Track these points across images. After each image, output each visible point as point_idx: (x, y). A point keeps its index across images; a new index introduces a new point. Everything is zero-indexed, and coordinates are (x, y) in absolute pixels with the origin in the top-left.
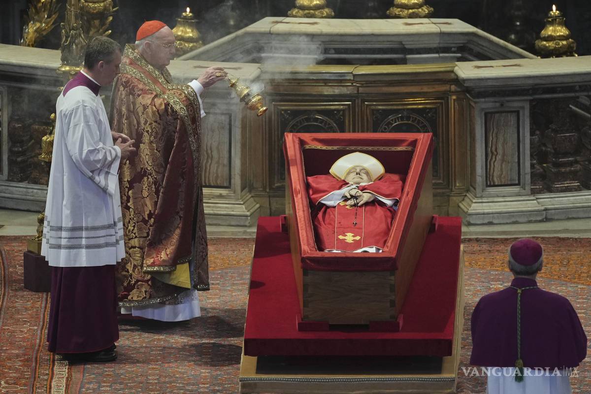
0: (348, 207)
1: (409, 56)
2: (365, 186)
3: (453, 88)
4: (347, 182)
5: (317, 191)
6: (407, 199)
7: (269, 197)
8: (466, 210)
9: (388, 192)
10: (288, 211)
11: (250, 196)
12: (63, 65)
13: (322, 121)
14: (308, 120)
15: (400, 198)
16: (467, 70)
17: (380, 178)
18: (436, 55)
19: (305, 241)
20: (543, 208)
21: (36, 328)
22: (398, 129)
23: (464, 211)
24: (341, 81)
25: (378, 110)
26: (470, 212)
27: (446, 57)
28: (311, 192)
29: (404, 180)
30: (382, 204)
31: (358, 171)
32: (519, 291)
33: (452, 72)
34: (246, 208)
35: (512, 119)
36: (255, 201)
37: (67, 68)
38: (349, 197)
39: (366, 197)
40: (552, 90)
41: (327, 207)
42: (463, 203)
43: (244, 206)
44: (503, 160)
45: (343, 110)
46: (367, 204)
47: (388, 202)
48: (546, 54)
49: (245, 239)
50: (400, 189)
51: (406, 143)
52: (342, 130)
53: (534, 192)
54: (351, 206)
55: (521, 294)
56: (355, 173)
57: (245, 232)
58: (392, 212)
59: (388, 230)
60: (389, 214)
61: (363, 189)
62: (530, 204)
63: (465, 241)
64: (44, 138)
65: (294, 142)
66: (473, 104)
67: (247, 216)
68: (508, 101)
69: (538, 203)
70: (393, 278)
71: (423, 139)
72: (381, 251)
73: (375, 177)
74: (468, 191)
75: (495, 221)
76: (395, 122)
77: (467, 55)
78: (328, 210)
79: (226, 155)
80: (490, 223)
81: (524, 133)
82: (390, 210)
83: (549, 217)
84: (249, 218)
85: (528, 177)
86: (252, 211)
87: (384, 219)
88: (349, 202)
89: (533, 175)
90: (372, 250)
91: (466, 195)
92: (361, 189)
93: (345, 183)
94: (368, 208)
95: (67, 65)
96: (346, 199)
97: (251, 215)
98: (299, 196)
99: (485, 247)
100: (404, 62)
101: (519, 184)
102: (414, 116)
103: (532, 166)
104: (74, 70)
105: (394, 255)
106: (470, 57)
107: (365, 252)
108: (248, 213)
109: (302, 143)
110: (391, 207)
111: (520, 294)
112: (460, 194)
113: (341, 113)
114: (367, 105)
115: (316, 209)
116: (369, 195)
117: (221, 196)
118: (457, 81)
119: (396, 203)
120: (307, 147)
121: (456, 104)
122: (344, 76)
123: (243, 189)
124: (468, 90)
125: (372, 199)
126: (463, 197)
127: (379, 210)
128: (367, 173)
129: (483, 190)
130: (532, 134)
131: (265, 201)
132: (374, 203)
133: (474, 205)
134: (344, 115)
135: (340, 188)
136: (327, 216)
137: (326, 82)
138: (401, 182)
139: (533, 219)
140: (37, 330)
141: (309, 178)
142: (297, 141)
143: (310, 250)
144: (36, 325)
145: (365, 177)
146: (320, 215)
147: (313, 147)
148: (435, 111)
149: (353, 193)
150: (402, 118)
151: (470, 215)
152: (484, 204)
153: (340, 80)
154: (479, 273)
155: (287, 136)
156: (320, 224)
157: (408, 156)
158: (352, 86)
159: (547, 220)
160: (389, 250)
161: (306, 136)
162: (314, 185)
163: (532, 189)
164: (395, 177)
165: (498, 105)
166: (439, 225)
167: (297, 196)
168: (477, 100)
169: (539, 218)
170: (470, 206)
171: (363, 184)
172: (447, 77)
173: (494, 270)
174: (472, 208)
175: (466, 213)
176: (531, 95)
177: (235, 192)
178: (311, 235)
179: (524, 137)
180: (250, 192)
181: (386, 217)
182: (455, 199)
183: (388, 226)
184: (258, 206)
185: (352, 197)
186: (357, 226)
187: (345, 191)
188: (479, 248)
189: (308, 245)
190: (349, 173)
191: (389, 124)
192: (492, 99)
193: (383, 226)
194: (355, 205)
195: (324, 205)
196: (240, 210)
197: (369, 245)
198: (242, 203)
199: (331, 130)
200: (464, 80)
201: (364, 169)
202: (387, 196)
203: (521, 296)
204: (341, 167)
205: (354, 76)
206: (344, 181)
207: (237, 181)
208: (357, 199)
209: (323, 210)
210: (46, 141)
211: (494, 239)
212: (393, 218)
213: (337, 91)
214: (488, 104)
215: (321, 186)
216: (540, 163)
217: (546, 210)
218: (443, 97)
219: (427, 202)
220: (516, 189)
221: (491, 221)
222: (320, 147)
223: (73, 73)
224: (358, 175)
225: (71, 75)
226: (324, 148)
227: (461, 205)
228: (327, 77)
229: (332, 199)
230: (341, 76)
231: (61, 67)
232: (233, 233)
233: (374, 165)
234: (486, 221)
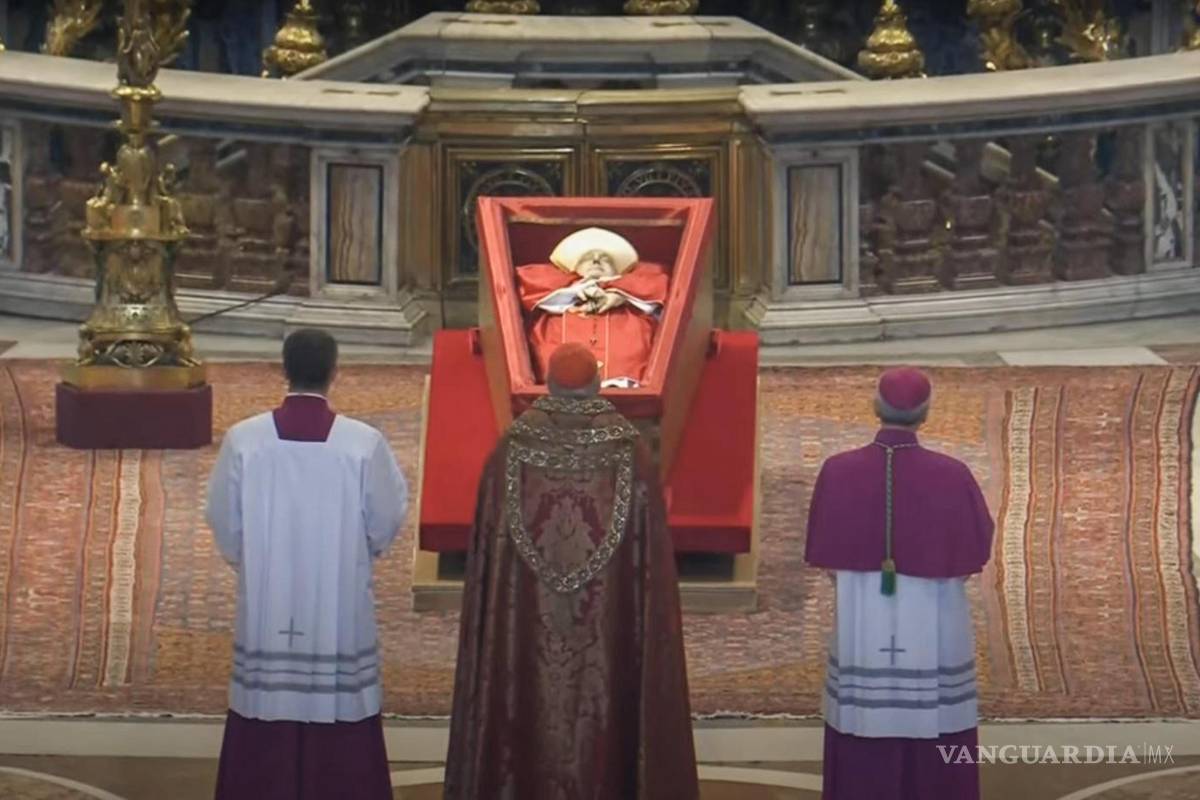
0: (582, 315)
1: (661, 76)
2: (609, 282)
3: (737, 126)
4: (581, 274)
5: (532, 290)
6: (676, 302)
7: (442, 300)
8: (755, 322)
9: (644, 292)
10: (484, 321)
11: (410, 298)
12: (121, 85)
13: (526, 179)
14: (504, 177)
15: (665, 301)
16: (759, 98)
17: (631, 269)
18: (704, 75)
19: (517, 370)
20: (878, 319)
21: (79, 505)
22: (648, 192)
23: (752, 324)
24: (556, 115)
25: (616, 162)
26: (763, 325)
27: (718, 79)
28: (522, 291)
29: (670, 271)
30: (637, 311)
31: (596, 257)
32: (890, 450)
33: (735, 101)
34: (406, 317)
35: (830, 176)
36: (418, 305)
37: (128, 91)
38: (584, 299)
39: (611, 299)
40: (892, 131)
41: (550, 315)
42: (751, 310)
43: (401, 315)
44: (815, 242)
45: (561, 162)
46: (612, 310)
47: (646, 307)
48: (877, 74)
49: (404, 367)
50: (665, 286)
51: (671, 215)
52: (559, 193)
53: (863, 294)
54: (588, 313)
55: (893, 455)
56: (591, 262)
57: (405, 356)
58: (653, 322)
59: (646, 354)
60: (648, 326)
61: (606, 286)
62: (857, 313)
63: (764, 370)
64: (90, 202)
65: (493, 210)
66: (768, 153)
67: (406, 330)
68: (828, 148)
69: (872, 311)
70: (657, 429)
71: (700, 209)
72: (636, 386)
73: (622, 267)
74: (758, 291)
75: (803, 340)
76: (644, 181)
77: (752, 75)
78: (551, 320)
79: (374, 233)
80: (794, 344)
81: (849, 201)
82: (648, 321)
83: (888, 333)
84: (410, 333)
85: (856, 271)
86: (415, 321)
87: (639, 335)
88: (584, 307)
89: (862, 266)
90: (623, 383)
91: (755, 299)
92: (603, 285)
93: (576, 277)
94: (615, 317)
95: (129, 84)
96: (578, 302)
97: (415, 326)
98: (505, 297)
99: (787, 380)
100: (653, 85)
101: (839, 281)
102: (673, 171)
103: (862, 252)
104: (139, 94)
105: (658, 391)
106: (759, 79)
107: (613, 386)
108: (409, 325)
109: (506, 212)
110: (650, 315)
111: (890, 456)
112: (744, 296)
113: (558, 166)
114: (599, 154)
115: (531, 317)
116: (616, 296)
117: (365, 298)
118: (743, 115)
119: (659, 308)
120: (514, 219)
121: (740, 151)
122: (563, 107)
123: (400, 286)
124: (758, 131)
125: (620, 303)
126: (749, 302)
127: (633, 321)
128: (611, 261)
129: (784, 291)
130: (862, 201)
131: (435, 307)
132: (623, 308)
133: (768, 314)
134: (561, 170)
135: (569, 284)
136: (549, 328)
137: (534, 116)
138: (664, 278)
139: (865, 336)
140: (83, 508)
141: (518, 268)
142: (498, 210)
143: (526, 383)
144: (79, 502)
145: (607, 267)
146: (538, 328)
147: (523, 219)
148: (706, 164)
149: (591, 292)
150: (654, 175)
151: (763, 329)
152: (785, 313)
153: (556, 113)
154: (781, 421)
155: (483, 202)
156: (538, 342)
157: (675, 235)
158: (575, 122)
159: (885, 338)
160: (652, 383)
161: (513, 203)
162: (527, 279)
163: (861, 290)
164: (656, 268)
165: (808, 154)
166: (723, 346)
167: (501, 298)
168: (775, 147)
169: (872, 335)
170: (762, 315)
171: (604, 279)
172: (726, 108)
173: (806, 418)
174: (765, 319)
175: (756, 326)
176: (861, 139)
177: (388, 291)
178: (526, 359)
179: (849, 207)
180: (411, 291)
181: (643, 331)
182: (738, 305)
183: (645, 345)
184: (423, 314)
185: (590, 299)
186: (597, 345)
187: (578, 289)
188: (779, 383)
189: (521, 374)
190: (581, 261)
191: (634, 184)
192: (799, 145)
193: (639, 346)
194: (593, 312)
195: (544, 311)
196: (397, 320)
197: (618, 376)
198: (399, 308)
199: (541, 192)
200: (756, 114)
201: (605, 255)
202: (643, 298)
203: (892, 459)
204: (569, 251)
205: (580, 107)
206: (575, 273)
207: (391, 273)
208: (596, 302)
209: (541, 320)
210: (93, 208)
211: (799, 368)
212: (654, 333)
213: (549, 131)
214: (794, 152)
215: (537, 282)
216: (874, 250)
217: (884, 322)
218: (721, 141)
219: (704, 309)
220: (836, 289)
221: (796, 338)
222: (534, 218)
223: (137, 98)
224: (596, 265)
225: (134, 101)
226: (541, 221)
227: (748, 314)
228: (535, 108)
229: (557, 303)
230: (557, 107)
231: (118, 88)
232: (387, 357)
233: (621, 249)
234: (787, 340)
